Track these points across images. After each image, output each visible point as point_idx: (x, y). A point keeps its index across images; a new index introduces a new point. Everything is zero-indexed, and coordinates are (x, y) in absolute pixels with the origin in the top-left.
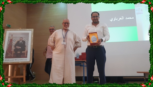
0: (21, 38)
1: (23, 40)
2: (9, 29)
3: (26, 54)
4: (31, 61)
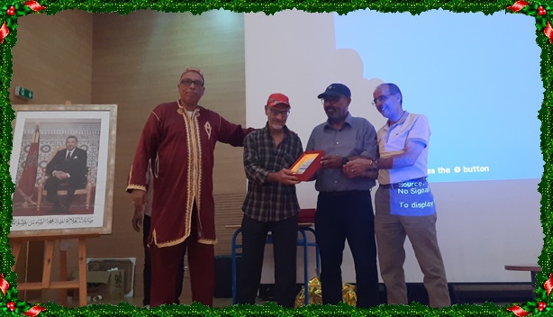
0: (71, 140)
1: (79, 146)
2: (26, 107)
3: (88, 201)
4: (109, 226)
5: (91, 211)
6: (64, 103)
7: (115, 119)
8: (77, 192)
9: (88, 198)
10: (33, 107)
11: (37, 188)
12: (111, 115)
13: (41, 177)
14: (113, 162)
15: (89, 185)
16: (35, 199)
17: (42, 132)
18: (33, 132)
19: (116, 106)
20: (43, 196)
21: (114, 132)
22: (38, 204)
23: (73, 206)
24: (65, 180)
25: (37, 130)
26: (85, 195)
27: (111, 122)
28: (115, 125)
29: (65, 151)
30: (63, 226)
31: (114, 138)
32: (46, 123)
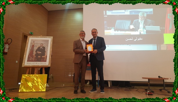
0: (42, 44)
1: (43, 46)
2: (31, 36)
3: (45, 59)
4: (50, 65)
5: (46, 61)
6: (40, 36)
7: (52, 40)
8: (43, 57)
9: (45, 58)
10: (33, 36)
11: (33, 56)
12: (51, 39)
13: (34, 53)
14: (51, 50)
15: (46, 55)
16: (33, 58)
17: (35, 42)
18: (33, 42)
19: (52, 37)
20: (35, 57)
21: (52, 43)
22: (34, 59)
23: (42, 60)
24: (40, 54)
25: (34, 42)
26: (44, 58)
27: (51, 40)
28: (52, 41)
29: (40, 47)
30: (39, 64)
31: (52, 44)
32: (36, 40)
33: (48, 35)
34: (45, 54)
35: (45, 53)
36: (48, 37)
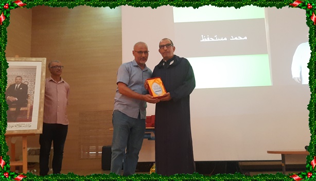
0: (18, 78)
1: (23, 82)
3: (28, 115)
4: (41, 129)
5: (30, 120)
7: (45, 66)
9: (28, 112)
14: (43, 91)
19: (45, 59)
24: (15, 102)
27: (42, 68)
28: (45, 70)
29: (15, 84)
33: (34, 53)
34: (27, 102)
35: (29, 100)
36: (34, 59)
